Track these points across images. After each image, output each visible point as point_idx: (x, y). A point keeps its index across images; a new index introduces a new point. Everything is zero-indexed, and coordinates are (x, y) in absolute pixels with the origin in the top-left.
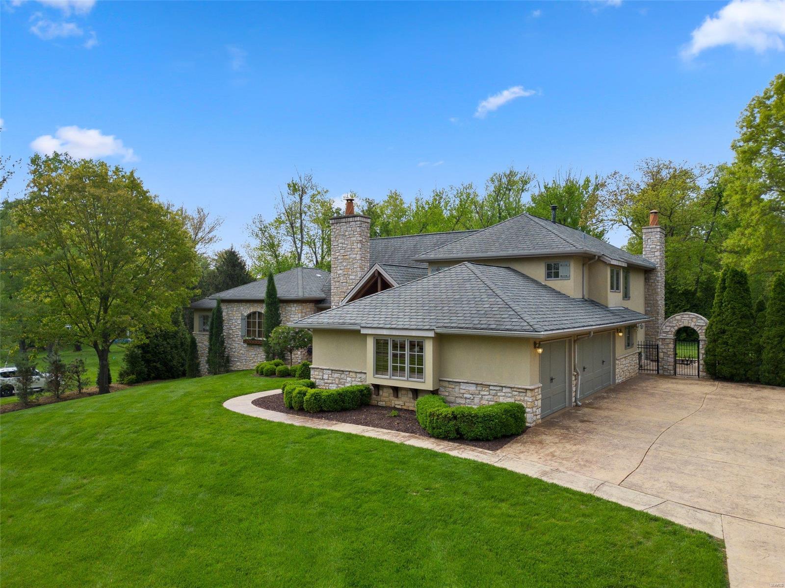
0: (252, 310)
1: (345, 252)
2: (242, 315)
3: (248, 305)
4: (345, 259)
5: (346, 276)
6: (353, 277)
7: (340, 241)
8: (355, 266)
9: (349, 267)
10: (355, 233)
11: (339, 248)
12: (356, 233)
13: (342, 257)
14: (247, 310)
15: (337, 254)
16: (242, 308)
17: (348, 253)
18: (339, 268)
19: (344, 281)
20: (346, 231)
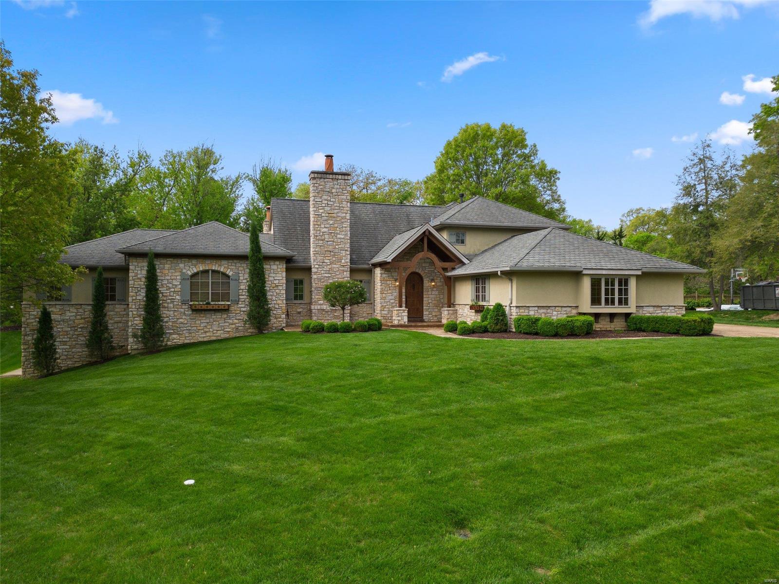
0: (201, 268)
1: (331, 209)
2: (182, 274)
3: (194, 262)
4: (331, 217)
5: (333, 234)
6: (342, 237)
7: (325, 197)
8: (344, 226)
9: (336, 225)
10: (344, 192)
11: (323, 205)
12: (346, 192)
13: (327, 215)
14: (191, 268)
15: (321, 211)
16: (182, 265)
17: (336, 211)
18: (323, 226)
19: (330, 240)
20: (333, 188)
